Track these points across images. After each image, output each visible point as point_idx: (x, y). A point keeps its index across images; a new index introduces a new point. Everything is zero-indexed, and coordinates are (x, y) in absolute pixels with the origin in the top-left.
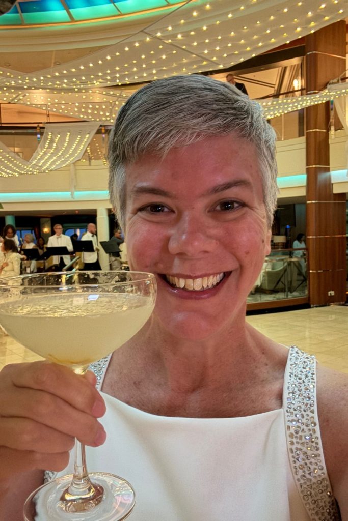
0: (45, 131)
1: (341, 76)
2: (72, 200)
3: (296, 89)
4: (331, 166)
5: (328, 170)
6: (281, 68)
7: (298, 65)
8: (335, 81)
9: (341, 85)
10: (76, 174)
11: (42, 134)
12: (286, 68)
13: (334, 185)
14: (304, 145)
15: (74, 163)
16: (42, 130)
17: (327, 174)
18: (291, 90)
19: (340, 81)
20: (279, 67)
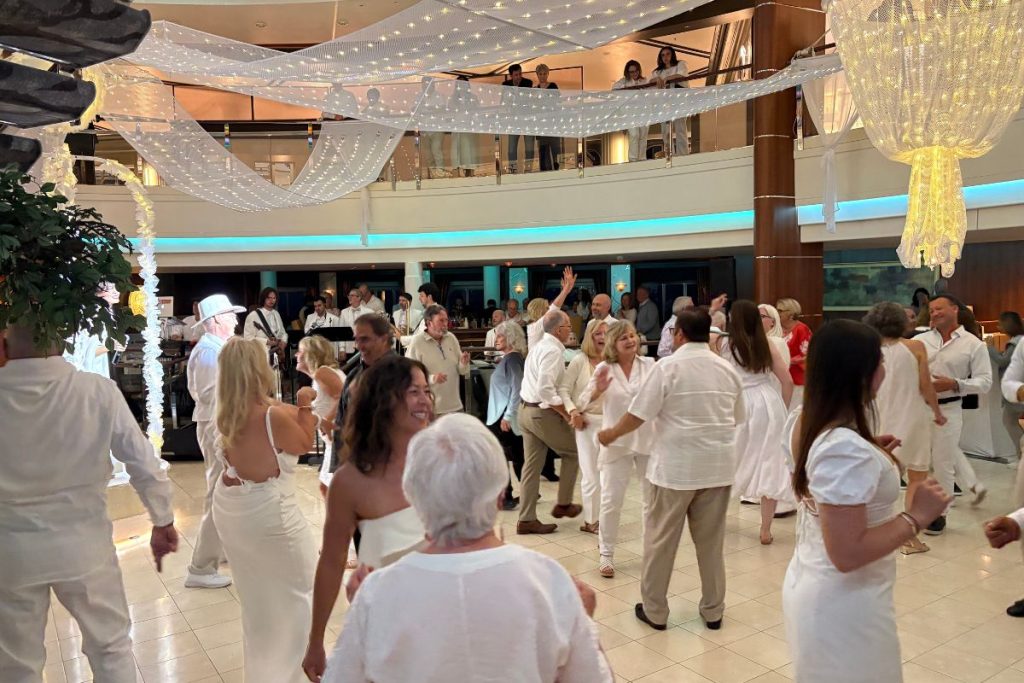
0: (321, 133)
1: (815, 44)
2: (364, 247)
3: (744, 63)
4: (797, 196)
5: (792, 203)
6: (718, 27)
7: (747, 21)
8: (805, 52)
9: (815, 60)
10: (370, 206)
11: (315, 137)
12: (727, 26)
13: (802, 228)
14: (751, 160)
15: (367, 187)
16: (316, 132)
17: (791, 210)
18: (737, 64)
19: (814, 53)
20: (716, 25)
